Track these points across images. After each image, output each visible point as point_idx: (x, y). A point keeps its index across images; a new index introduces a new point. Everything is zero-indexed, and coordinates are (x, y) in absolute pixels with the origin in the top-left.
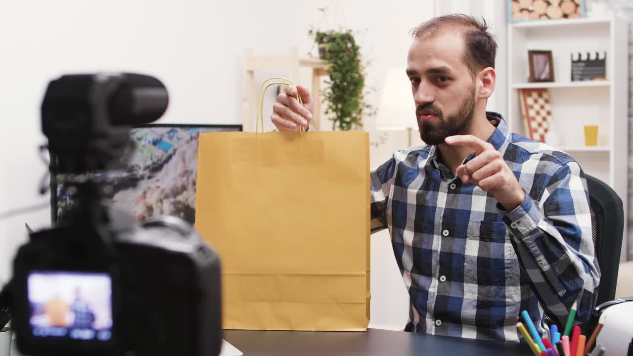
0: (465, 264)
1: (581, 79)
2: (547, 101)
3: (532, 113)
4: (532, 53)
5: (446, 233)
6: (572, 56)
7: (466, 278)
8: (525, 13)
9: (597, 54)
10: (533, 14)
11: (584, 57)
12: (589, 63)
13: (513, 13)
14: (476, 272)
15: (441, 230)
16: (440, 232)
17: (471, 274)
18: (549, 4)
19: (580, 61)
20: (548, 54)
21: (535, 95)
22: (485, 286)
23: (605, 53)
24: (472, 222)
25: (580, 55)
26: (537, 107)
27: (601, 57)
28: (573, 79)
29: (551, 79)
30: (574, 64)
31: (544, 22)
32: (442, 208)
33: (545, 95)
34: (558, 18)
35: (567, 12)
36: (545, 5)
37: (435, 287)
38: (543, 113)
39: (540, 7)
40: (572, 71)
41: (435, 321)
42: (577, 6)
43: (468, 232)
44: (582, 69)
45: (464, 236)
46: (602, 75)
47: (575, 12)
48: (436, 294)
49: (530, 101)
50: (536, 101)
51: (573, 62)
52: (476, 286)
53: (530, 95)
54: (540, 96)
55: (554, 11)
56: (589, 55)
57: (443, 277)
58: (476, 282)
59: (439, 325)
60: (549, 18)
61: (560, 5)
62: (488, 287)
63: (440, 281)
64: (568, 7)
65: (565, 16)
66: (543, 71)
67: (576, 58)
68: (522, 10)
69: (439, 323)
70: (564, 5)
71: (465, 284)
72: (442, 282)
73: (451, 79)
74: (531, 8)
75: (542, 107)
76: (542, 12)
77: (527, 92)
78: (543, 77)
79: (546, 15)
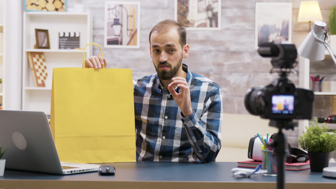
0: (175, 131)
1: (65, 48)
2: (44, 60)
3: (36, 67)
4: (38, 31)
5: (166, 118)
6: (59, 34)
7: (175, 137)
8: (34, 6)
9: (75, 34)
10: (38, 7)
11: (67, 35)
12: (69, 38)
13: (27, 6)
14: (180, 135)
15: (164, 116)
16: (164, 117)
17: (178, 136)
18: (47, 2)
19: (64, 37)
20: (46, 31)
21: (37, 56)
22: (184, 141)
23: (80, 33)
24: (179, 112)
25: (64, 34)
26: (39, 63)
27: (77, 35)
28: (60, 48)
29: (48, 47)
30: (61, 39)
31: (45, 12)
32: (164, 106)
33: (43, 56)
34: (53, 11)
35: (58, 7)
36: (45, 2)
37: (160, 141)
38: (42, 67)
39: (42, 3)
40: (60, 43)
41: (159, 156)
42: (63, 4)
43: (177, 117)
44: (65, 42)
45: (175, 119)
46: (78, 46)
47: (62, 8)
48: (160, 145)
49: (35, 60)
50: (38, 60)
51: (60, 37)
52: (180, 141)
53: (35, 56)
54: (40, 57)
55: (50, 6)
56: (70, 34)
57: (164, 137)
58: (180, 139)
59: (161, 158)
60: (48, 10)
61: (53, 2)
62: (186, 141)
63: (162, 139)
64: (58, 5)
65: (57, 10)
66: (43, 42)
67: (62, 35)
68: (32, 4)
69: (161, 157)
70: (55, 2)
71: (174, 140)
72: (163, 139)
73: (175, 50)
74: (37, 4)
75: (42, 64)
76: (44, 6)
77: (33, 54)
78: (44, 45)
79: (45, 8)
